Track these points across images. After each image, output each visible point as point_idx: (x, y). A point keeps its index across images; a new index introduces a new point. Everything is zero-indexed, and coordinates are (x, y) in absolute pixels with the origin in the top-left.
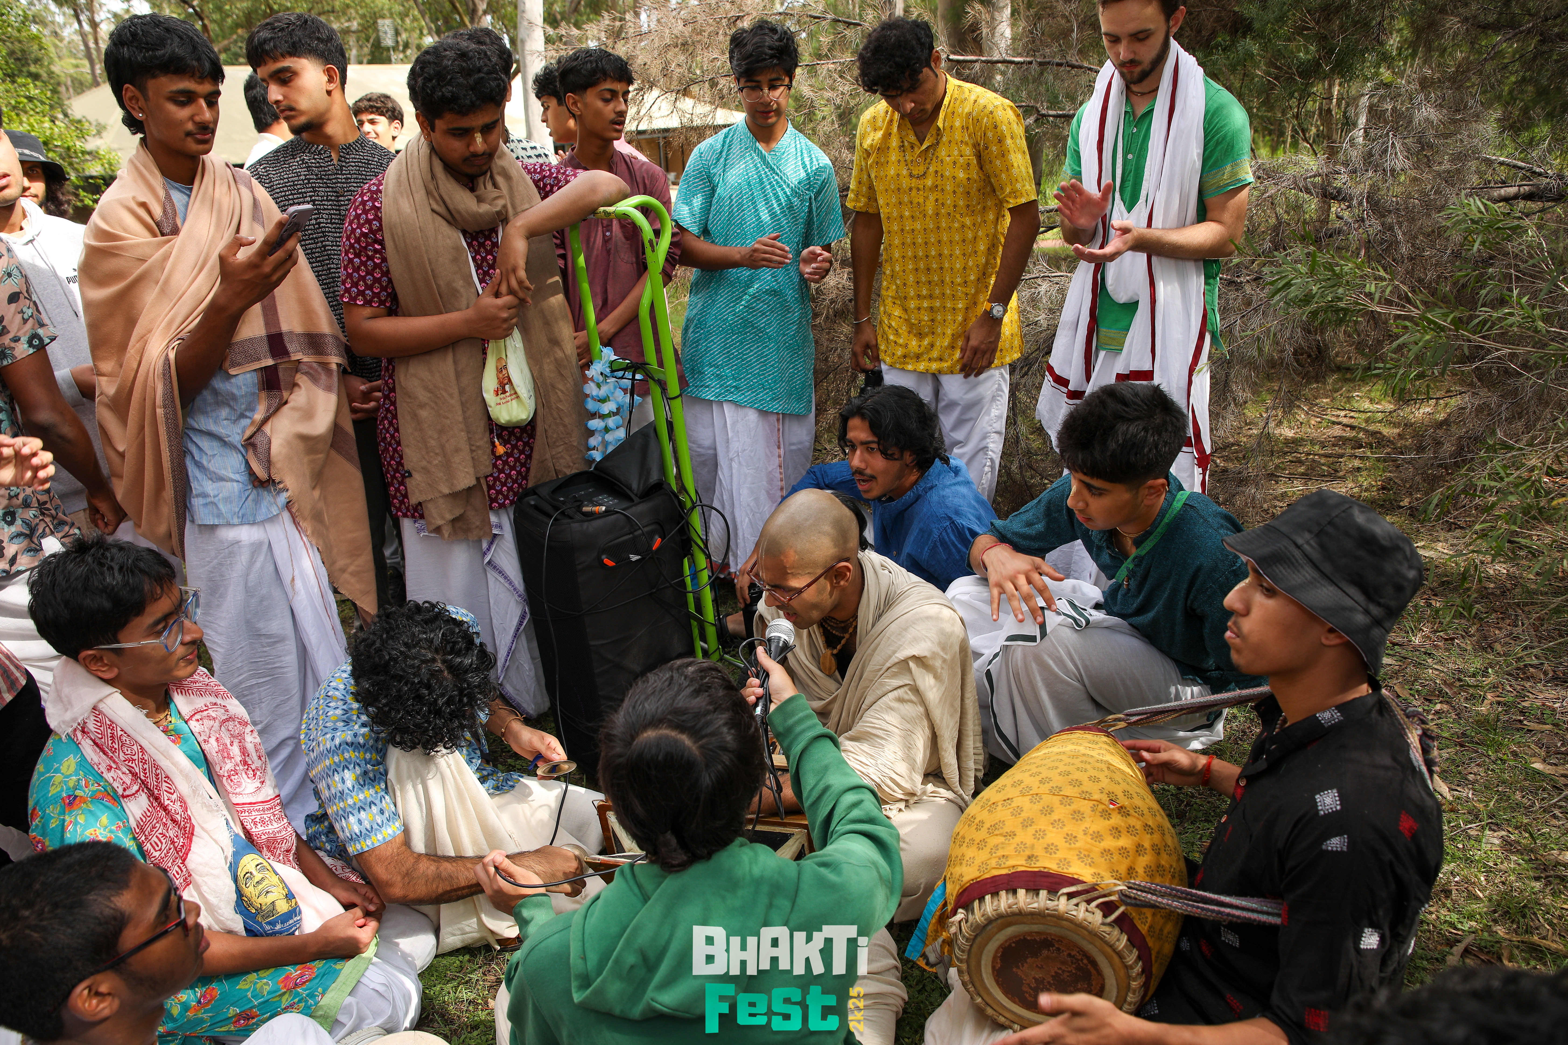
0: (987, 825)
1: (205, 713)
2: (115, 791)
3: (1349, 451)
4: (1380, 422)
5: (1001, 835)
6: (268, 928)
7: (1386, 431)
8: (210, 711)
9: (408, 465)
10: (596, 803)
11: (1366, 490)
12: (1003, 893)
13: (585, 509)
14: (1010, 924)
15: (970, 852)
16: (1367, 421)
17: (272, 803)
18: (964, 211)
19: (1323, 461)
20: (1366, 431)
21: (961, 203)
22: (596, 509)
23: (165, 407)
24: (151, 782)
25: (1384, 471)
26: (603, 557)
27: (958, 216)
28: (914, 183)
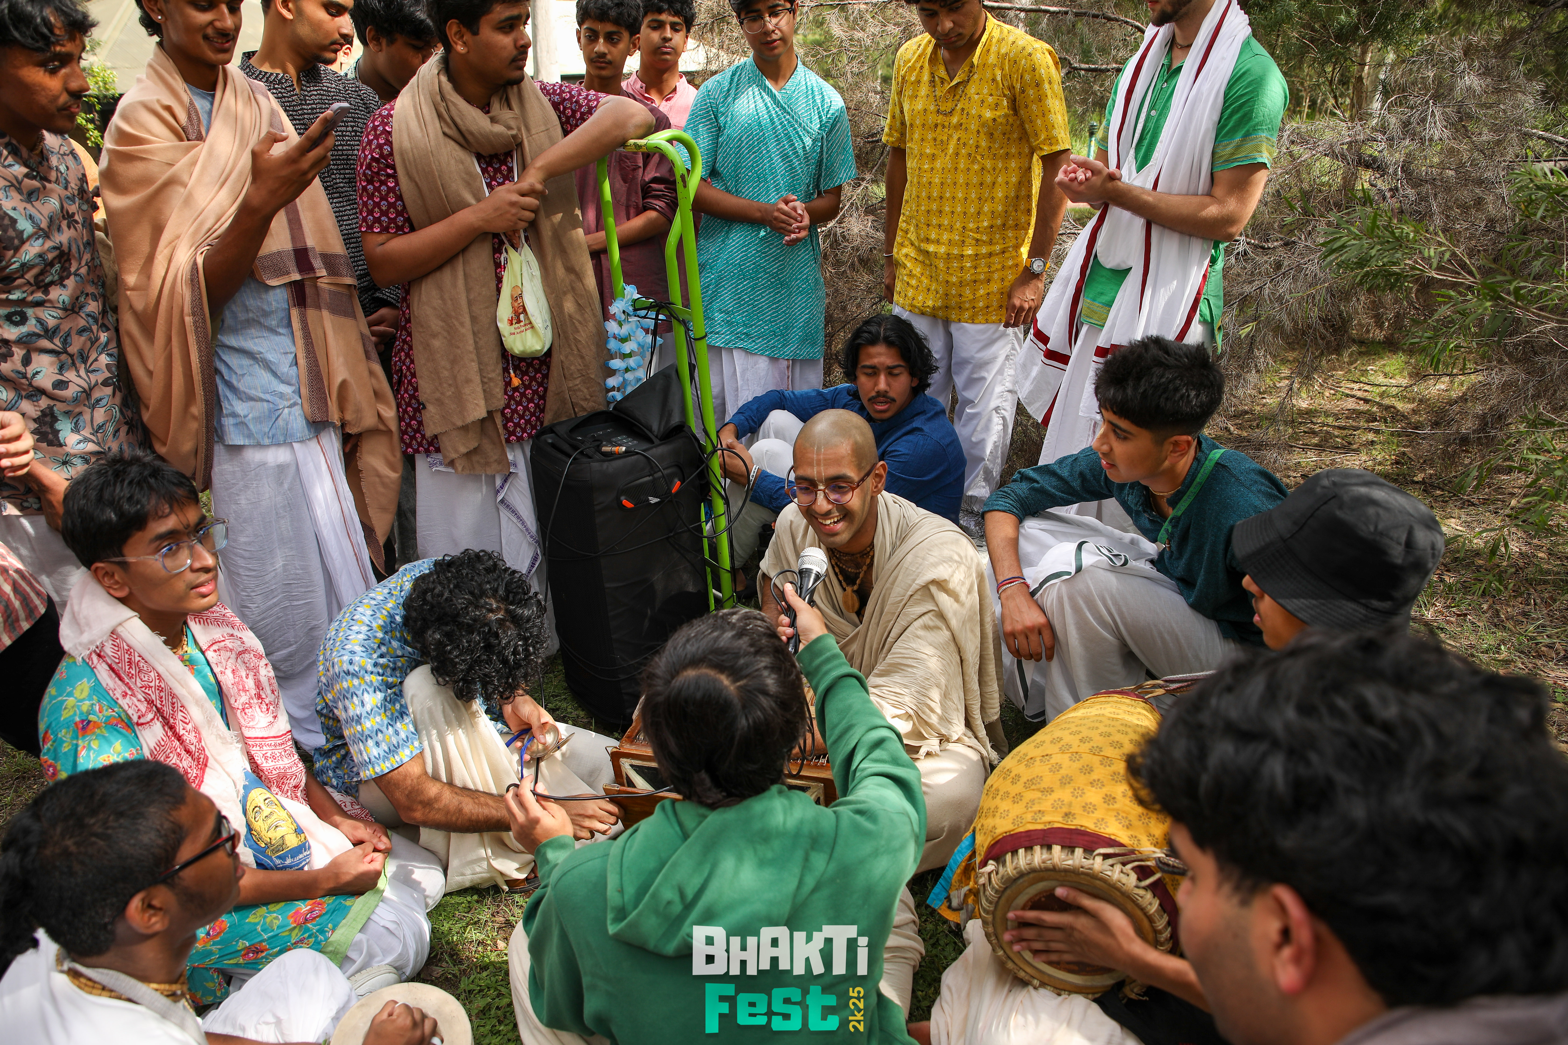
0: (1024, 779)
1: (223, 644)
2: (130, 718)
3: (1363, 424)
4: (1393, 396)
5: (1038, 790)
6: (278, 862)
7: (1400, 406)
8: (227, 642)
9: (423, 396)
10: (610, 750)
11: (1380, 464)
12: (1037, 848)
13: (604, 449)
14: (1042, 879)
15: (1004, 805)
16: (1382, 395)
17: (284, 739)
18: (986, 152)
19: (1336, 433)
20: (1379, 405)
21: (983, 144)
22: (615, 449)
23: (194, 314)
24: (167, 710)
25: (1398, 446)
26: (622, 498)
27: (979, 158)
28: (940, 119)
